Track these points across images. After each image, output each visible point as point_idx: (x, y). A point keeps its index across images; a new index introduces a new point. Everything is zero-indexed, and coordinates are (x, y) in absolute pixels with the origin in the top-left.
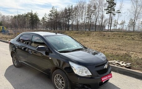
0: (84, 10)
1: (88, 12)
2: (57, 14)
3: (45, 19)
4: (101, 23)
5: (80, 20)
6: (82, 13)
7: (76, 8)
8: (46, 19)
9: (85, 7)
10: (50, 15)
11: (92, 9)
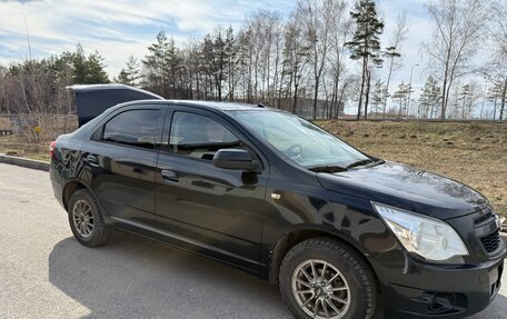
0: (273, 47)
1: (287, 51)
2: (174, 58)
3: (129, 77)
4: (331, 91)
5: (259, 79)
6: (267, 55)
7: (245, 39)
8: (133, 79)
9: (277, 35)
10: (150, 63)
11: (302, 41)
